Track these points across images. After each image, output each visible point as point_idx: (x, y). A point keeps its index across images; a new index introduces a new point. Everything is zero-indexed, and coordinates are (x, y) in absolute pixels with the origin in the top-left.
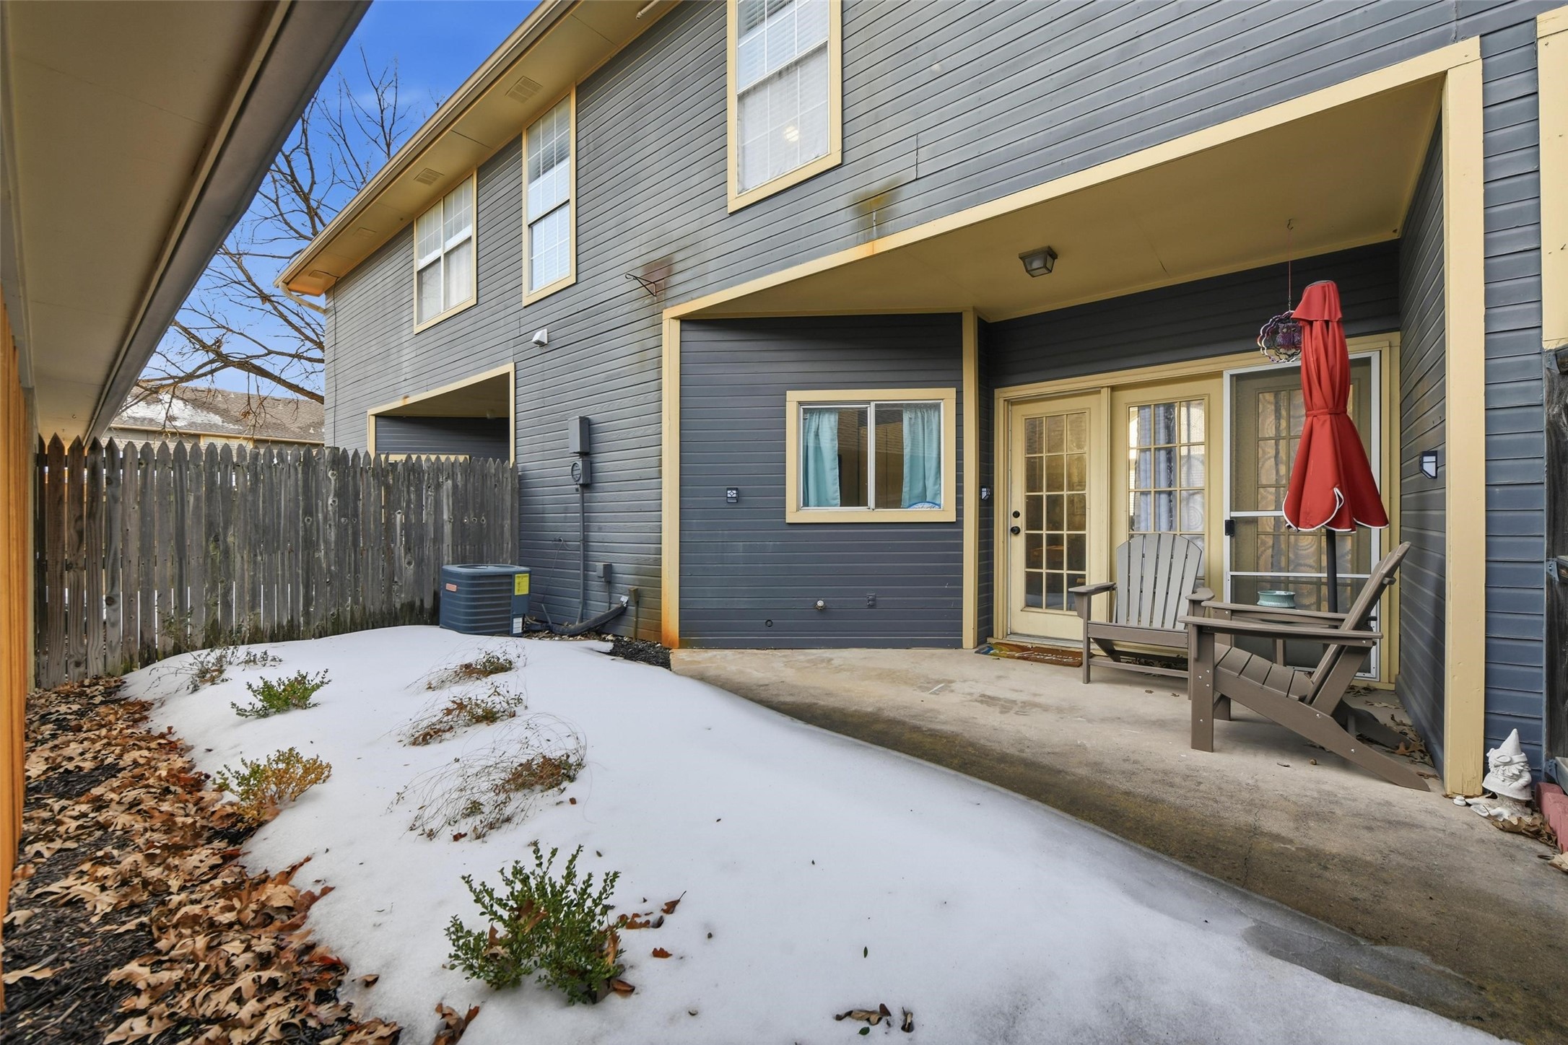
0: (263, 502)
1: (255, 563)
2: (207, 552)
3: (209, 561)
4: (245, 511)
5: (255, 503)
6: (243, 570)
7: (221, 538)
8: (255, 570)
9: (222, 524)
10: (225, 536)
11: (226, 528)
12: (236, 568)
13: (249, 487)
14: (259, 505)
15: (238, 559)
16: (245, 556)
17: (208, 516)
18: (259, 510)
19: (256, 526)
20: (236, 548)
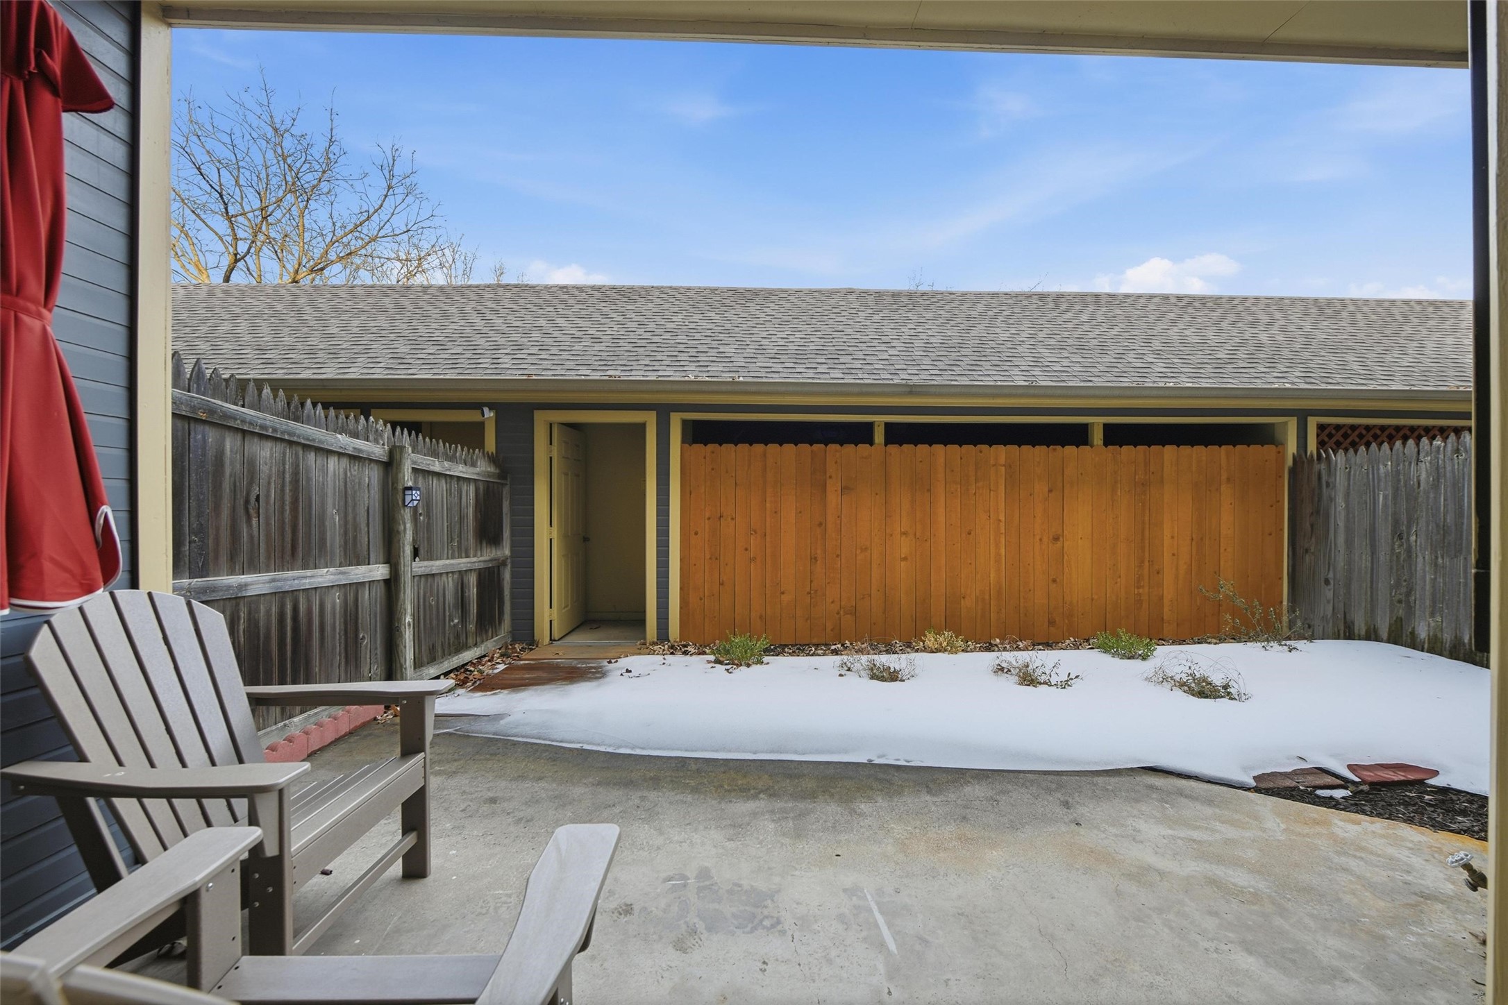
0: (1445, 500)
1: (1436, 565)
2: (1393, 549)
3: (1395, 558)
4: (1427, 509)
5: (1436, 499)
6: (1424, 571)
7: (1405, 537)
8: (1435, 573)
9: (1405, 523)
10: (1409, 535)
11: (1409, 527)
12: (1418, 569)
13: (1431, 483)
14: (1440, 502)
15: (1420, 559)
16: (1427, 557)
17: (1395, 514)
18: (1440, 508)
19: (1438, 526)
20: (1418, 548)
